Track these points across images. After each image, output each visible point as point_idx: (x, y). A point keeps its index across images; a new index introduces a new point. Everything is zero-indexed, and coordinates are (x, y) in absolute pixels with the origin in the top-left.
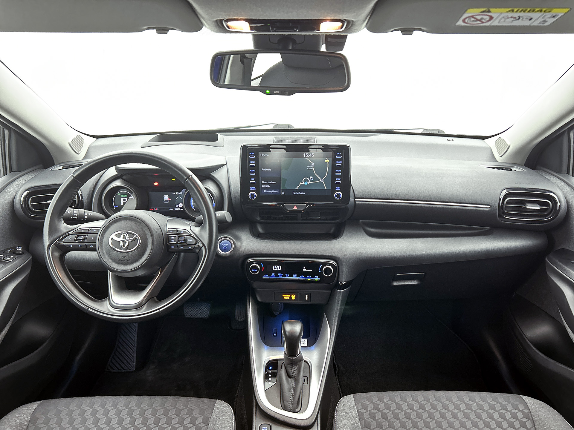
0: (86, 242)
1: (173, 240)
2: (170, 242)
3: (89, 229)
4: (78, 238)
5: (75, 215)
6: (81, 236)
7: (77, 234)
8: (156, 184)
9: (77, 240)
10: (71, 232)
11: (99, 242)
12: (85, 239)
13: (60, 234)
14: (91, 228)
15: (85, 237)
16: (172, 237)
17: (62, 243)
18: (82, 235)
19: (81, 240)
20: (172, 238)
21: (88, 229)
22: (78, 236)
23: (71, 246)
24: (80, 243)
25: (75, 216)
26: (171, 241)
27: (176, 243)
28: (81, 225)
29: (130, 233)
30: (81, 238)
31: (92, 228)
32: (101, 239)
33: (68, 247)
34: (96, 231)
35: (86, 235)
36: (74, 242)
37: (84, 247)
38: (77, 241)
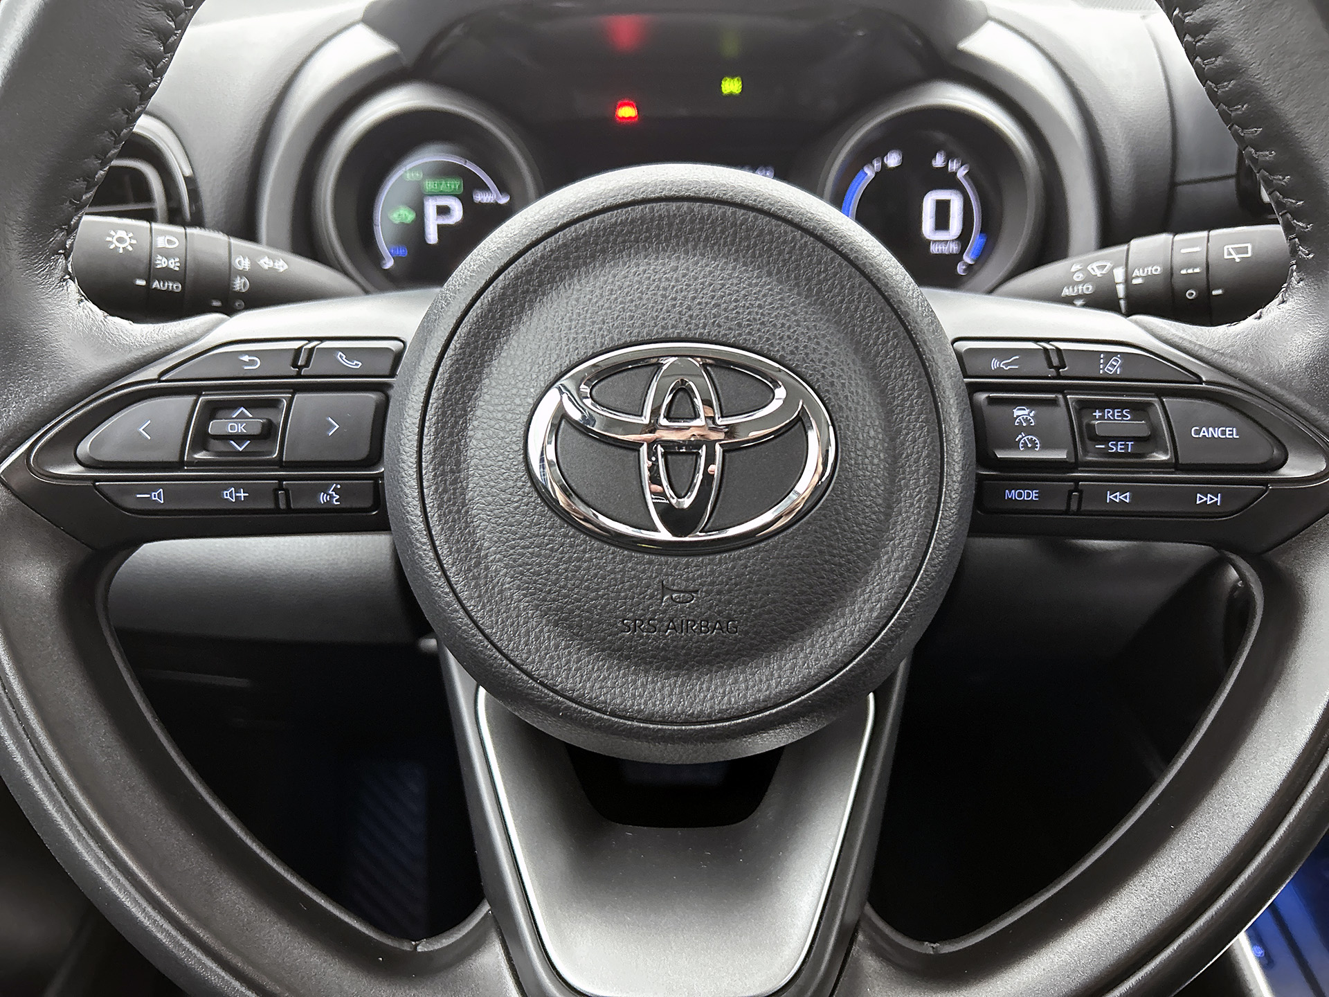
0: (280, 464)
1: (1029, 430)
2: (1000, 455)
3: (298, 351)
4: (214, 427)
5: (161, 262)
6: (233, 405)
7: (197, 391)
8: (627, 112)
9: (202, 439)
10: (151, 372)
11: (426, 457)
12: (269, 431)
13: (49, 390)
14: (310, 339)
15: (269, 414)
16: (1017, 412)
17: (75, 470)
18: (249, 404)
19: (239, 438)
20: (1020, 413)
21: (296, 345)
22: (213, 410)
23: (154, 496)
24: (232, 466)
25: (167, 274)
26: (1015, 446)
27: (1061, 455)
28: (222, 321)
29: (722, 364)
30: (239, 428)
31: (322, 339)
32: (441, 425)
33: (128, 502)
34: (355, 365)
35: (274, 404)
36: (180, 465)
37: (271, 506)
38: (205, 448)
